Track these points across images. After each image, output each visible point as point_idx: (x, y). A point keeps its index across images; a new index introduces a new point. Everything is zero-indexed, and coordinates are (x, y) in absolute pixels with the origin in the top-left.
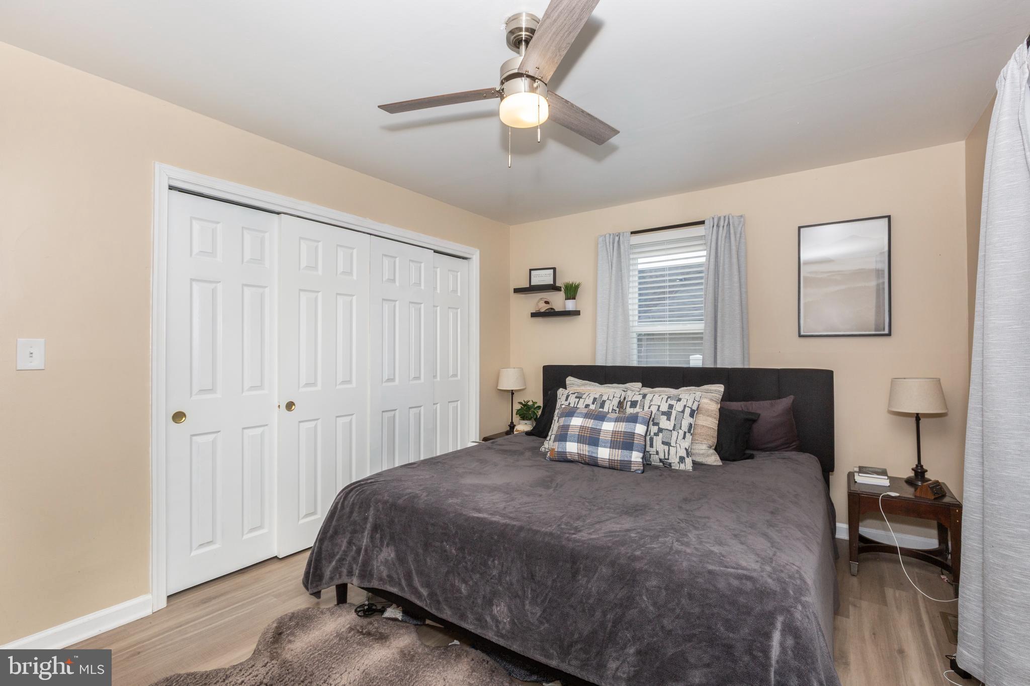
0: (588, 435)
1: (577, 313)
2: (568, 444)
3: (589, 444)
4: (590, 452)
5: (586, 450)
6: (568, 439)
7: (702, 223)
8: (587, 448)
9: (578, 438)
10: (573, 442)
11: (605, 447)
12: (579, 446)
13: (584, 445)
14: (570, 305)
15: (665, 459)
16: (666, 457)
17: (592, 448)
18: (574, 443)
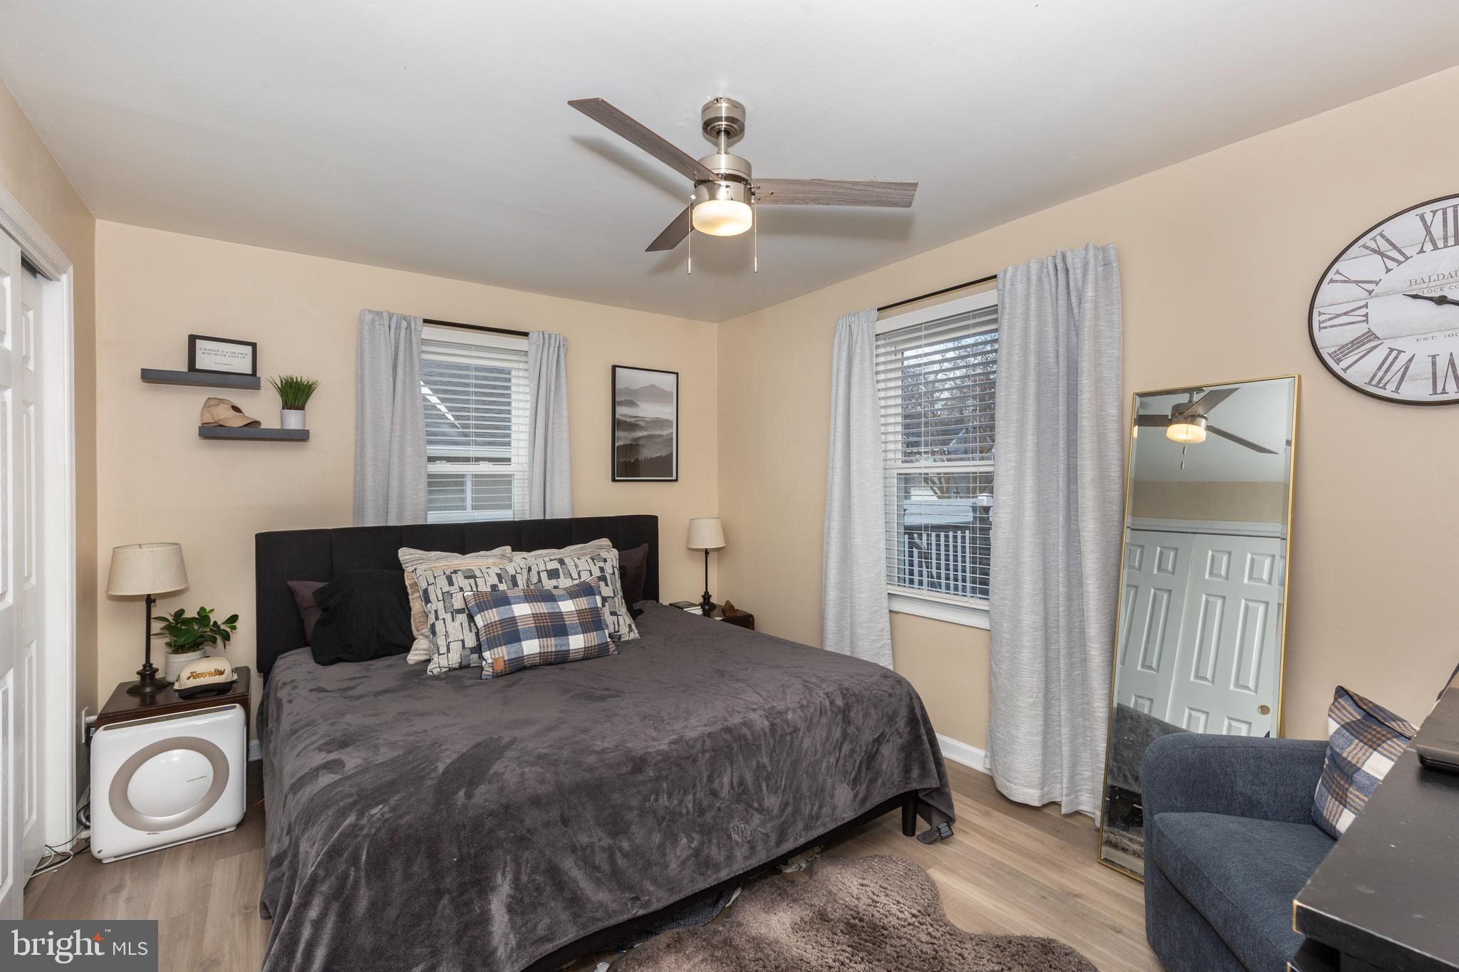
0: (549, 624)
1: (301, 436)
2: (524, 644)
3: (555, 636)
4: (559, 646)
5: (552, 644)
6: (522, 637)
7: (526, 334)
8: (553, 642)
9: (538, 632)
10: (531, 639)
11: (576, 633)
12: (542, 642)
13: (549, 639)
14: (293, 420)
15: (615, 632)
16: (617, 629)
17: (560, 640)
18: (533, 640)
